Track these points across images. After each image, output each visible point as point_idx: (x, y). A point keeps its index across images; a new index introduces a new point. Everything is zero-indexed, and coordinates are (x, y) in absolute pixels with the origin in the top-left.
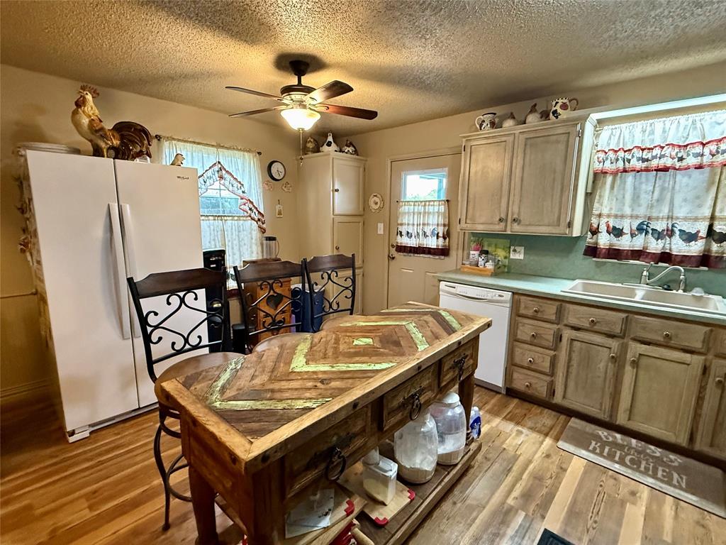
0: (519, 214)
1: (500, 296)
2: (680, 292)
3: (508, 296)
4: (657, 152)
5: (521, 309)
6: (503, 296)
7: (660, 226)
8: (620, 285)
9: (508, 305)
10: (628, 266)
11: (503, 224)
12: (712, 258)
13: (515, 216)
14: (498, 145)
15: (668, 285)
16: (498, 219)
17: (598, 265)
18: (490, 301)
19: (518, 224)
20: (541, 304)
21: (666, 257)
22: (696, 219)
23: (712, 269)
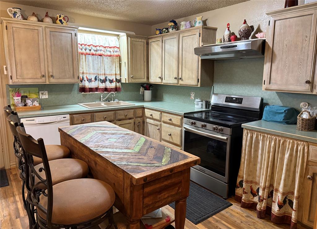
0: (53, 73)
1: (64, 117)
2: (112, 101)
3: (68, 116)
4: (101, 48)
5: (75, 121)
6: (65, 117)
7: (103, 78)
8: (94, 103)
9: (69, 121)
10: (94, 94)
11: (44, 78)
12: (118, 88)
13: (51, 74)
14: (32, 31)
15: (109, 100)
16: (40, 75)
17: (84, 96)
18: (59, 122)
19: (53, 78)
20: (83, 116)
21: (106, 89)
22: (111, 75)
23: (118, 92)
